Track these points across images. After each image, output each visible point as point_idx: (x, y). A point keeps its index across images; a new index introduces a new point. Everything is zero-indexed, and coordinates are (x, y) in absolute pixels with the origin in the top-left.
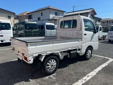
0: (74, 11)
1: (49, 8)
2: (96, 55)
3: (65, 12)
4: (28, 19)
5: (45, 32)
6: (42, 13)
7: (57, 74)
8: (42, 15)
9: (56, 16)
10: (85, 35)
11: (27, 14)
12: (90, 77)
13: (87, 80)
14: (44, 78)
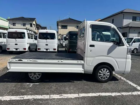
8: (113, 22)
12: (61, 97)
13: (51, 98)
14: (25, 84)
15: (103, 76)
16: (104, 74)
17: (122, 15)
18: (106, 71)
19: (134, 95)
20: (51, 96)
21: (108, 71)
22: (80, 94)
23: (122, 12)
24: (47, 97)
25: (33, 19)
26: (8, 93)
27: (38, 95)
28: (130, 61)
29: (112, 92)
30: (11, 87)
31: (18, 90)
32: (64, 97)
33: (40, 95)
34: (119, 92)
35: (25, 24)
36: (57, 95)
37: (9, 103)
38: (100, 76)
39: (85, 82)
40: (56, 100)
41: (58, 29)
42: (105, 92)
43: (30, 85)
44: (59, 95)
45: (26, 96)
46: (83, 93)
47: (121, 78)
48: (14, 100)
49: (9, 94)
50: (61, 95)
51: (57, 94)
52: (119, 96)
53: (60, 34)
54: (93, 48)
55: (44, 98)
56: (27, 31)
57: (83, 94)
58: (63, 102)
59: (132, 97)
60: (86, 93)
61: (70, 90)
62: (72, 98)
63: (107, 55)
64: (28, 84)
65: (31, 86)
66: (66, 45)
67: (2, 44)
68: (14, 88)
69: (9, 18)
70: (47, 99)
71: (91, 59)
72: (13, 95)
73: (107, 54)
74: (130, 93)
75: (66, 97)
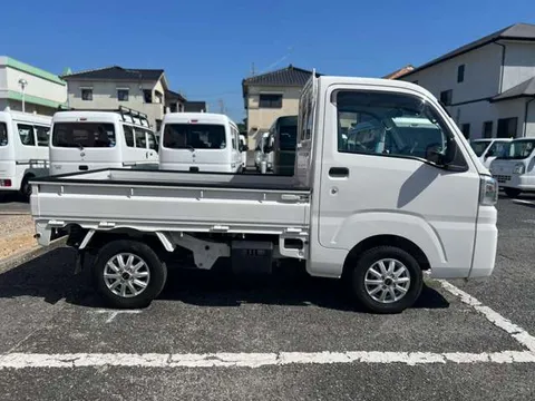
1: (500, 38)
6: (461, 69)
8: (460, 79)
12: (210, 364)
13: (173, 365)
14: (90, 311)
15: (384, 287)
16: (388, 282)
17: (495, 50)
18: (396, 268)
19: (495, 364)
20: (176, 357)
21: (403, 269)
22: (282, 354)
23: (496, 39)
24: (157, 360)
25: (154, 75)
26: (23, 344)
27: (128, 353)
28: (491, 232)
29: (409, 350)
30: (39, 323)
31: (61, 335)
32: (222, 364)
33: (136, 355)
34: (440, 352)
35: (126, 93)
36: (196, 356)
37: (20, 379)
38: (372, 287)
39: (313, 308)
40: (189, 372)
41: (246, 108)
42: (384, 349)
43: (107, 315)
44: (205, 355)
45: (83, 356)
46: (298, 350)
47: (459, 298)
48: (40, 369)
49: (25, 348)
50: (211, 355)
51: (198, 353)
52: (435, 365)
53: (256, 130)
54: (344, 179)
55: (150, 364)
56: (124, 120)
57: (296, 354)
58: (215, 380)
59: (487, 373)
60: (308, 351)
61: (251, 336)
62: (248, 368)
63: (396, 208)
64: (102, 311)
65: (109, 321)
66: (268, 169)
67: (35, 166)
68: (48, 327)
69: (69, 72)
70: (157, 370)
71: (337, 221)
72: (39, 350)
73: (396, 204)
74: (483, 357)
75: (227, 365)
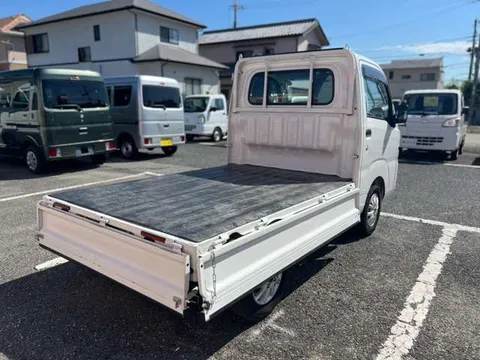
0: (238, 26)
1: (133, 7)
2: (389, 215)
3: (204, 27)
4: (28, 53)
5: (140, 118)
6: (96, 29)
7: (290, 313)
8: (97, 38)
9: (163, 44)
10: (369, 133)
11: (16, 29)
22: (419, 279)
23: (129, 7)
54: (370, 138)
57: (422, 276)
62: (437, 298)
